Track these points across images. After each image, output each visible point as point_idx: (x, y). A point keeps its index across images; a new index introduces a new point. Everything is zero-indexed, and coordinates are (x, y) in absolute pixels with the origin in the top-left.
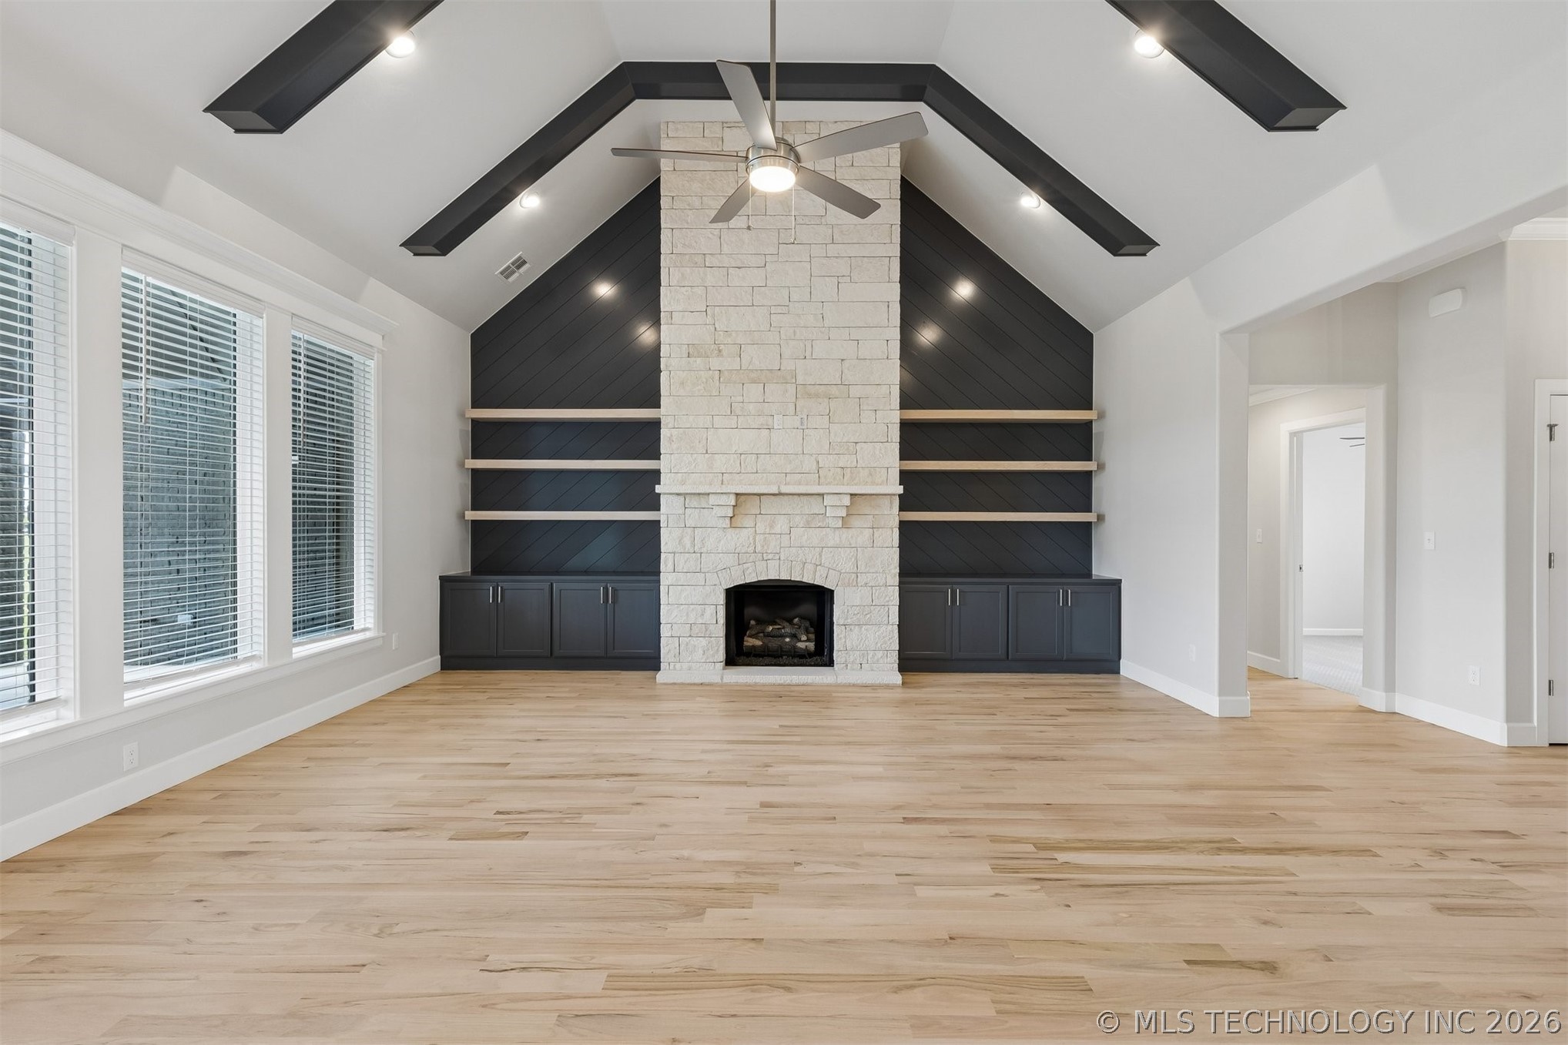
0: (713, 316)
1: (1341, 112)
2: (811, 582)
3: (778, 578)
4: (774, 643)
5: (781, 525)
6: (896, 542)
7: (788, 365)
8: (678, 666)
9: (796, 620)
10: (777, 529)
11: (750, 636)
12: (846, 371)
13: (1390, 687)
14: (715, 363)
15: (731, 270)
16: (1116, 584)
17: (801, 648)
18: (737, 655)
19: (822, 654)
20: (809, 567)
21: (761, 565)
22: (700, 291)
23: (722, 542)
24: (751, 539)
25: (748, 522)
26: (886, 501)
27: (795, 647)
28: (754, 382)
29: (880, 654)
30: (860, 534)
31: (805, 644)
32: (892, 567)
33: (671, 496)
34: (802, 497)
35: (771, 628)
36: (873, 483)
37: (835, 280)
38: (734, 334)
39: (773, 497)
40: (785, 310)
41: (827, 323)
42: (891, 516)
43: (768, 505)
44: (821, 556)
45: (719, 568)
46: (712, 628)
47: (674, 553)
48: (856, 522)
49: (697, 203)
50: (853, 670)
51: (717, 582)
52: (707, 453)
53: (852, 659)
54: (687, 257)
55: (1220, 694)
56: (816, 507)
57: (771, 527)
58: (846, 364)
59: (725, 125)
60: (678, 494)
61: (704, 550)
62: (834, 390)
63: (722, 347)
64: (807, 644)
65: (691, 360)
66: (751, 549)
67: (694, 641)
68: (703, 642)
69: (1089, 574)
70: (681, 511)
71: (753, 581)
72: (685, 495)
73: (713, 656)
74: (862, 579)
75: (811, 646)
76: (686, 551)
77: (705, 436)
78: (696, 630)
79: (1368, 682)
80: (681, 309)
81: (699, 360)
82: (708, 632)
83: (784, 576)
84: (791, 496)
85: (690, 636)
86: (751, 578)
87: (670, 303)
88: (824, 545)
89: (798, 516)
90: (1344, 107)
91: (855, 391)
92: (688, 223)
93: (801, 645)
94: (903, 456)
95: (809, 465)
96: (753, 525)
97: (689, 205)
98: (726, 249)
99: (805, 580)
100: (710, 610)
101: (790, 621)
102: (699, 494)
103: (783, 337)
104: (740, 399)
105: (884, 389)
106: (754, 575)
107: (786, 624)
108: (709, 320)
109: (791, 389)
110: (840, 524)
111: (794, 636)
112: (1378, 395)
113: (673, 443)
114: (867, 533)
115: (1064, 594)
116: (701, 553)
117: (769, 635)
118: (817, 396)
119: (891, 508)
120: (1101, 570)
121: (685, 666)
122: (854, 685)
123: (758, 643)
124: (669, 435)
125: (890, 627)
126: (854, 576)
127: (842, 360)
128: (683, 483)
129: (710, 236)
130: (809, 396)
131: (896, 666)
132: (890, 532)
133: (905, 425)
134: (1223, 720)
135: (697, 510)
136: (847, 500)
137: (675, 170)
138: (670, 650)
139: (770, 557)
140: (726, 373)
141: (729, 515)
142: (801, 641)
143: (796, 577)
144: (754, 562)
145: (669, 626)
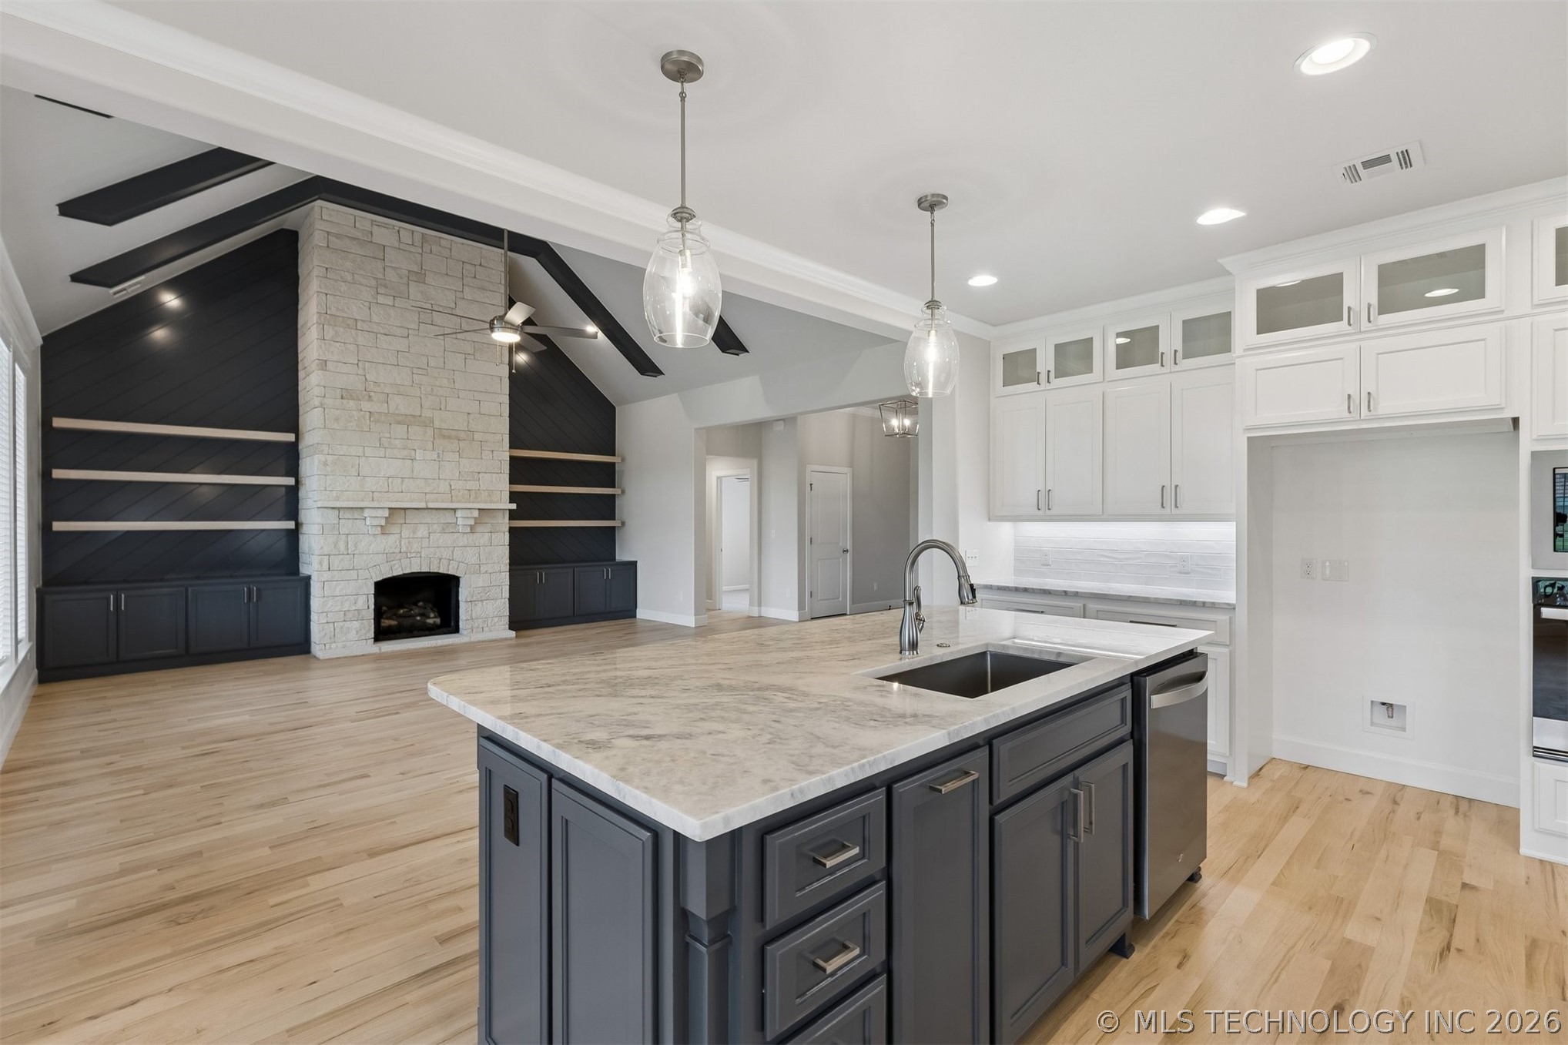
0: (364, 369)
1: (747, 352)
2: (446, 572)
3: (419, 571)
4: (407, 622)
5: (422, 531)
6: (507, 542)
7: (427, 413)
8: (333, 646)
9: (421, 604)
10: (419, 534)
11: (386, 618)
12: (471, 421)
13: (760, 605)
14: (366, 406)
15: (379, 336)
16: (634, 564)
17: (430, 624)
18: (382, 634)
19: (449, 623)
20: (445, 562)
21: (405, 562)
22: (352, 347)
23: (373, 546)
24: (398, 543)
25: (395, 529)
26: (500, 514)
27: (425, 623)
28: (399, 423)
29: (496, 619)
30: (482, 537)
31: (433, 619)
32: (505, 559)
33: (326, 510)
34: (439, 511)
35: (402, 611)
36: (492, 502)
37: (463, 356)
38: (382, 385)
39: (416, 511)
40: (424, 372)
41: (457, 386)
42: (504, 523)
43: (411, 517)
44: (453, 553)
45: (371, 565)
46: (364, 613)
47: (329, 555)
48: (479, 528)
49: (349, 278)
50: (478, 632)
51: (369, 577)
52: (359, 476)
53: (476, 624)
54: (341, 319)
55: (695, 615)
56: (449, 518)
57: (414, 533)
58: (471, 417)
59: (374, 223)
60: (334, 508)
61: (356, 552)
62: (462, 435)
63: (372, 394)
64: (435, 620)
65: (345, 401)
66: (397, 550)
67: (347, 624)
68: (356, 624)
69: (615, 559)
70: (336, 522)
71: (399, 574)
72: (339, 509)
73: (365, 634)
74: (483, 569)
75: (438, 621)
76: (341, 553)
77: (357, 463)
78: (349, 615)
79: (751, 604)
80: (335, 360)
81: (352, 403)
82: (360, 616)
83: (425, 569)
84: (430, 510)
85: (344, 621)
86: (398, 572)
87: (325, 353)
88: (456, 545)
89: (435, 525)
91: (478, 436)
92: (341, 292)
93: (430, 621)
94: (512, 482)
95: (443, 487)
96: (399, 532)
97: (342, 278)
98: (375, 318)
99: (441, 571)
100: (362, 600)
101: (416, 604)
102: (352, 508)
103: (423, 392)
104: (388, 435)
105: (499, 437)
106: (400, 569)
107: (414, 607)
108: (360, 372)
109: (430, 431)
110: (468, 530)
111: (422, 615)
112: (755, 462)
113: (328, 467)
114: (487, 536)
115: (607, 572)
116: (354, 554)
117: (401, 616)
118: (450, 437)
119: (504, 518)
120: (622, 556)
121: (340, 645)
122: (483, 641)
123: (393, 623)
124: (324, 460)
125: (503, 600)
126: (477, 566)
127: (468, 413)
128: (337, 499)
129: (362, 306)
130: (444, 437)
131: (507, 626)
132: (502, 534)
133: (513, 460)
134: (696, 628)
135: (351, 521)
136: (476, 514)
137: (328, 247)
138: (325, 634)
139: (413, 555)
140: (376, 415)
141: (383, 524)
142: (429, 618)
143: (434, 569)
144: (400, 560)
145: (325, 614)
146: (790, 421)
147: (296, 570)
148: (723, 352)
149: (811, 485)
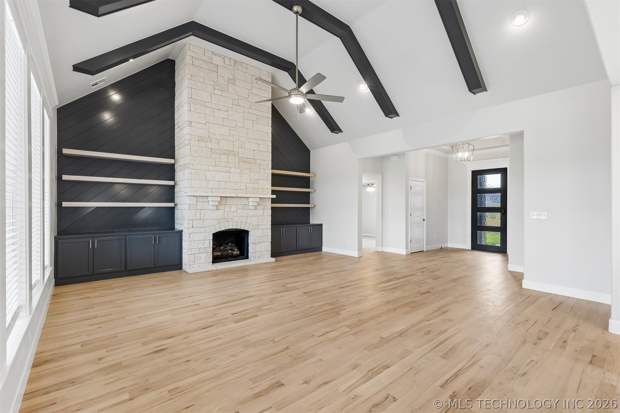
0: (208, 126)
1: (398, 117)
2: (244, 229)
3: (232, 228)
4: (225, 253)
5: (234, 208)
6: (270, 214)
7: (236, 150)
8: (194, 266)
9: (230, 244)
10: (232, 210)
11: (216, 252)
12: (255, 154)
13: (382, 246)
14: (209, 145)
15: (215, 110)
16: (321, 226)
17: (235, 254)
18: (216, 260)
19: (244, 254)
20: (243, 223)
21: (226, 224)
22: (203, 115)
23: (212, 215)
24: (223, 214)
25: (222, 207)
26: (267, 200)
27: (232, 254)
28: (224, 154)
29: (265, 252)
30: (260, 212)
31: (236, 252)
32: (269, 222)
33: (191, 197)
34: (241, 199)
35: (222, 248)
36: (264, 194)
37: (252, 122)
38: (216, 135)
39: (231, 198)
40: (235, 129)
41: (249, 136)
42: (269, 205)
43: (229, 201)
44: (247, 219)
45: (211, 225)
46: (208, 249)
47: (192, 220)
48: (259, 207)
49: (202, 80)
50: (258, 258)
51: (210, 231)
52: (206, 180)
53: (257, 255)
54: (198, 101)
55: (358, 251)
56: (245, 201)
57: (230, 209)
58: (255, 152)
59: (213, 53)
60: (194, 196)
61: (205, 218)
62: (251, 161)
63: (212, 139)
64: (237, 252)
65: (200, 142)
66: (223, 218)
67: (201, 255)
68: (204, 255)
69: (309, 223)
70: (196, 203)
71: (224, 230)
72: (197, 196)
73: (208, 260)
74: (260, 227)
76: (198, 219)
77: (205, 173)
78: (201, 250)
79: (377, 245)
80: (195, 121)
81: (203, 143)
82: (206, 251)
83: (235, 227)
84: (237, 198)
85: (199, 253)
86: (223, 229)
87: (191, 118)
88: (248, 216)
89: (239, 205)
90: (399, 116)
91: (258, 162)
92: (198, 87)
94: (273, 185)
95: (243, 187)
96: (224, 209)
97: (198, 80)
98: (213, 102)
99: (242, 228)
100: (207, 242)
101: (227, 244)
102: (203, 196)
103: (235, 139)
104: (219, 160)
105: (267, 162)
106: (224, 227)
107: (227, 246)
108: (207, 128)
109: (237, 159)
110: (254, 208)
111: (231, 250)
113: (192, 175)
114: (262, 211)
116: (203, 220)
117: (222, 250)
118: (246, 162)
119: (269, 202)
120: (314, 220)
121: (197, 266)
122: (261, 264)
123: (219, 254)
124: (190, 172)
125: (268, 243)
126: (257, 226)
127: (254, 150)
128: (196, 191)
129: (207, 95)
130: (244, 162)
131: (270, 256)
132: (268, 210)
133: (273, 175)
134: (358, 258)
135: (202, 203)
136: (258, 200)
137: (192, 64)
138: (191, 260)
139: (230, 220)
140: (214, 149)
141: (217, 205)
142: (235, 251)
143: (239, 227)
144: (224, 222)
145: (190, 250)
146: (401, 155)
147: (173, 228)
148: (386, 116)
149: (411, 187)
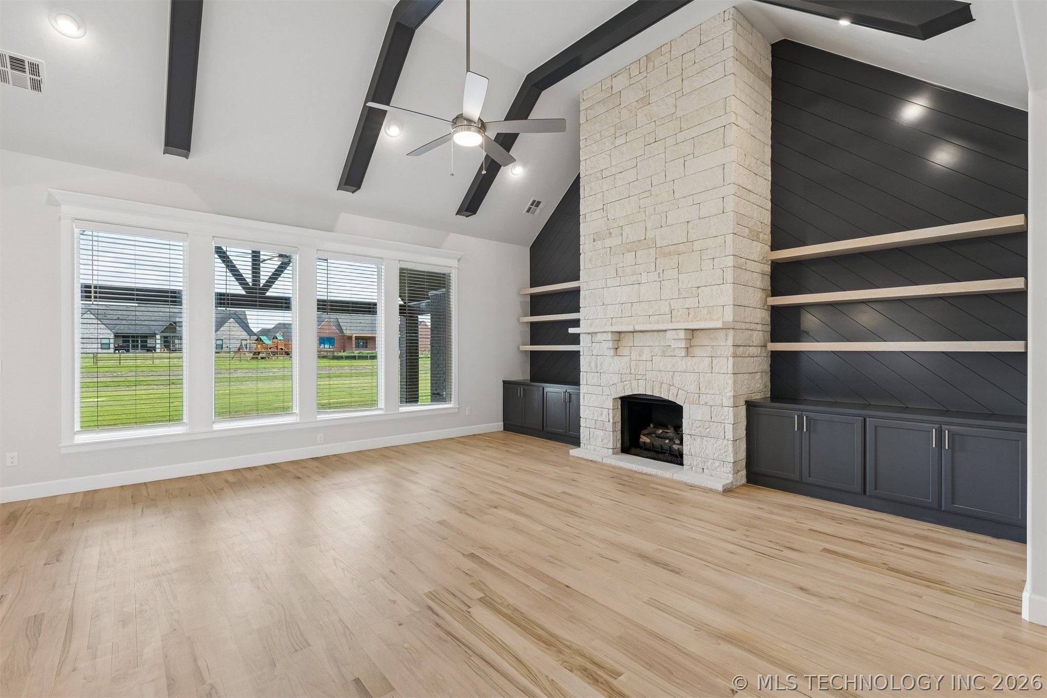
0: (607, 211)
2: (666, 398)
3: (644, 393)
5: (646, 354)
6: (731, 369)
7: (650, 234)
8: (589, 447)
10: (644, 358)
11: (644, 435)
12: (691, 231)
14: (608, 243)
15: (616, 176)
17: (675, 449)
18: (627, 448)
21: (634, 383)
22: (600, 196)
23: (612, 366)
24: (628, 364)
25: (626, 352)
26: (722, 334)
28: (629, 251)
29: (717, 463)
30: (700, 362)
32: (727, 390)
33: (585, 335)
34: (660, 333)
35: (661, 431)
38: (618, 220)
39: (641, 333)
40: (648, 194)
41: (677, 195)
42: (727, 346)
43: (639, 340)
44: (673, 379)
45: (611, 383)
46: (607, 424)
47: (587, 372)
48: (697, 351)
49: (598, 138)
50: (696, 472)
51: (609, 393)
52: (603, 305)
53: (696, 463)
54: (593, 175)
57: (640, 356)
58: (691, 224)
59: (613, 77)
60: (589, 334)
61: (602, 371)
62: (682, 248)
63: (611, 230)
65: (595, 243)
66: (628, 372)
67: (597, 432)
68: (601, 433)
70: (590, 345)
71: (629, 394)
72: (592, 334)
73: (607, 444)
74: (703, 399)
76: (593, 371)
77: (602, 293)
78: (598, 424)
80: (590, 211)
81: (599, 243)
82: (604, 427)
83: (649, 393)
84: (652, 332)
85: (595, 428)
86: (628, 392)
87: (585, 209)
88: (675, 370)
89: (657, 347)
91: (697, 246)
92: (593, 153)
95: (665, 309)
96: (629, 354)
97: (594, 140)
98: (614, 163)
100: (605, 412)
102: (599, 333)
103: (647, 214)
104: (621, 265)
105: (720, 240)
106: (630, 390)
108: (605, 214)
109: (652, 251)
110: (683, 353)
113: (586, 301)
114: (707, 361)
116: (601, 373)
118: (670, 254)
119: (726, 340)
121: (592, 447)
123: (648, 440)
124: (584, 295)
125: (725, 442)
126: (697, 396)
127: (688, 222)
128: (591, 326)
129: (605, 156)
130: (665, 255)
131: (732, 476)
132: (725, 360)
135: (598, 344)
136: (686, 335)
137: (587, 121)
138: (585, 436)
139: (640, 377)
140: (614, 248)
141: (615, 347)
143: (664, 396)
144: (630, 381)
145: (585, 419)
